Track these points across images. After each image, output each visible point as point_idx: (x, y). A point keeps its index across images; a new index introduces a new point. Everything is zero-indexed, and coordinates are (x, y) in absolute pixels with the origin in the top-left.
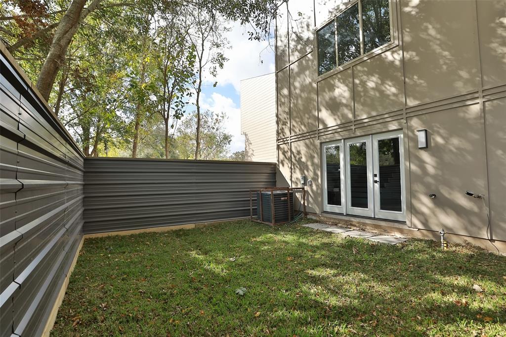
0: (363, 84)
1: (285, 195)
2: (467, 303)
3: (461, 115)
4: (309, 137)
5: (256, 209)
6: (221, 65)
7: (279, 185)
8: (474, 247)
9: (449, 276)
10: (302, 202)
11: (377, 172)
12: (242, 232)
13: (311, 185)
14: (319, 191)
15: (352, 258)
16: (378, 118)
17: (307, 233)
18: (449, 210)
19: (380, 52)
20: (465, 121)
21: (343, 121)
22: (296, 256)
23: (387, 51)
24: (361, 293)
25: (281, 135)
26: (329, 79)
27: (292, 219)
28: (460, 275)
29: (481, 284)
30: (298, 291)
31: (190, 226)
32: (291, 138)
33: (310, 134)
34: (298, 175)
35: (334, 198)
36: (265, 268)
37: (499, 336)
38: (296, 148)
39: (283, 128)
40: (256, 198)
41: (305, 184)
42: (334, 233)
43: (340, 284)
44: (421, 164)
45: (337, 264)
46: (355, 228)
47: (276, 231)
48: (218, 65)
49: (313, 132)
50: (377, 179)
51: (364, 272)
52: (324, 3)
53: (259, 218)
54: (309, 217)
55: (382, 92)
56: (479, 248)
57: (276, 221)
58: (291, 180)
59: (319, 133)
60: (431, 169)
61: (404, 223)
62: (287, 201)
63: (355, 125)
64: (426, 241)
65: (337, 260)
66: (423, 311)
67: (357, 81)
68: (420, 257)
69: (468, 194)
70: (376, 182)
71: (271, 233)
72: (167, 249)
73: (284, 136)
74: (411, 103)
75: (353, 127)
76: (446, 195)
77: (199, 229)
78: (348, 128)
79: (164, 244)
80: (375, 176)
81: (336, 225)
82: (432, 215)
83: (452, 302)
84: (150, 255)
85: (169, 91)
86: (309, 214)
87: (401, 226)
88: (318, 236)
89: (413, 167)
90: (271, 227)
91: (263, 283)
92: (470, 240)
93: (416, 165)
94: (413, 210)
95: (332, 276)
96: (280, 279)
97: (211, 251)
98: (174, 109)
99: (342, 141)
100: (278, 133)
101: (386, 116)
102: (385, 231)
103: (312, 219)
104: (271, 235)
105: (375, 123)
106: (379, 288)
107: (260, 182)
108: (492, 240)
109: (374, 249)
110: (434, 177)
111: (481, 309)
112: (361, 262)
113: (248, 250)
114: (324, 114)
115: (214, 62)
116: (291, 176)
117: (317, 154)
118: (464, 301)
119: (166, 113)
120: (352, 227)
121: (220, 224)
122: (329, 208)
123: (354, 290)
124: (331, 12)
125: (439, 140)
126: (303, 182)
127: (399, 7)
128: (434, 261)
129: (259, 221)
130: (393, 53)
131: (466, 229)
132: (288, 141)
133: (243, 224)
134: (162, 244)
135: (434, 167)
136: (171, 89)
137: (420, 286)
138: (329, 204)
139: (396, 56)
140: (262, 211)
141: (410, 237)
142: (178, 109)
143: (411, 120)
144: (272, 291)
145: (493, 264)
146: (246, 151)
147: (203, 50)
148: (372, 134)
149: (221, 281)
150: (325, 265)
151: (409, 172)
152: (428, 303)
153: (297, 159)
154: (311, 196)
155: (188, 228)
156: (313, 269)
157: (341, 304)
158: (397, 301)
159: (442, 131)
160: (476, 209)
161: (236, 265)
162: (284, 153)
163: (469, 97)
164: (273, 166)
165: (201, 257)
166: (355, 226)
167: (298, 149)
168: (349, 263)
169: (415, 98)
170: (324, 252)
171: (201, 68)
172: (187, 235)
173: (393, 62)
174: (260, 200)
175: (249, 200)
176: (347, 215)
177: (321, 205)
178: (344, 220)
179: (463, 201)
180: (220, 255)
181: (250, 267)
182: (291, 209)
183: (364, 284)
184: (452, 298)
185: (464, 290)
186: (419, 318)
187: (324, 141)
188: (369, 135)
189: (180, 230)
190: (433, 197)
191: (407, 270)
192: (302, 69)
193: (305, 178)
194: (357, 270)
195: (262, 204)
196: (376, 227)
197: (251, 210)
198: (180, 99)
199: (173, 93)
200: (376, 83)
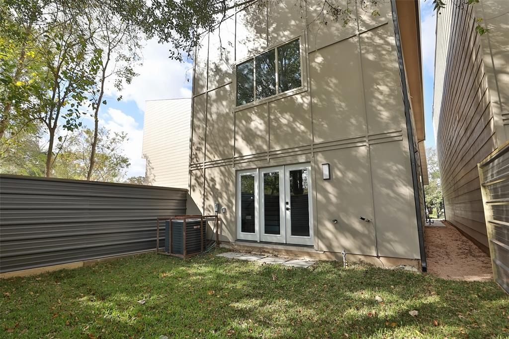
0: (277, 120)
1: (197, 223)
2: (376, 313)
3: (354, 153)
4: (224, 164)
5: (164, 240)
6: (129, 81)
7: (188, 212)
8: (367, 264)
9: (356, 292)
10: (215, 231)
11: (288, 200)
12: (147, 267)
13: (225, 213)
14: (233, 220)
15: (273, 286)
16: (290, 151)
17: (222, 262)
18: (348, 235)
19: (291, 94)
20: (356, 158)
21: (258, 152)
22: (217, 289)
23: (297, 94)
24: (291, 320)
25: (195, 160)
26: (246, 111)
27: (205, 249)
28: (364, 289)
29: (379, 295)
30: (228, 328)
31: (77, 265)
32: (205, 164)
33: (226, 161)
34: (211, 202)
35: (248, 226)
36: (184, 307)
37: (405, 338)
38: (210, 174)
39: (196, 154)
40: (164, 228)
41: (218, 212)
42: (250, 261)
43: (269, 314)
44: (325, 193)
45: (260, 293)
46: (269, 254)
47: (188, 263)
48: (124, 80)
49: (229, 159)
50: (289, 206)
51: (289, 298)
52: (244, 42)
53: (167, 250)
54: (221, 246)
55: (293, 129)
56: (370, 265)
57: (188, 252)
58: (203, 208)
59: (234, 161)
60: (334, 199)
61: (312, 247)
62: (200, 230)
63: (269, 156)
64: (332, 262)
65: (259, 289)
66: (347, 328)
67: (272, 117)
68: (330, 277)
69: (362, 218)
70: (287, 209)
71: (183, 266)
72: (42, 299)
73: (197, 161)
74: (318, 140)
75: (268, 158)
76: (345, 221)
77: (89, 267)
78: (263, 158)
79: (37, 292)
80: (287, 203)
81: (250, 252)
82: (334, 239)
83: (366, 315)
84: (12, 311)
85: (59, 96)
86: (222, 243)
87: (309, 250)
88: (235, 265)
89: (319, 197)
90: (182, 259)
91: (186, 326)
92: (362, 258)
93: (321, 194)
94: (319, 235)
95: (259, 306)
96: (205, 318)
97: (110, 295)
98: (65, 118)
99: (257, 170)
100: (191, 159)
101: (297, 150)
102: (296, 255)
103: (225, 249)
104: (184, 268)
105: (287, 155)
106: (306, 313)
107: (168, 209)
108: (378, 257)
109: (291, 273)
110: (337, 205)
111: (386, 316)
112: (282, 288)
113: (159, 288)
114: (241, 144)
115: (121, 76)
116: (204, 203)
117: (232, 181)
118: (373, 312)
119: (53, 122)
120: (266, 254)
121: (117, 260)
122: (243, 235)
123: (283, 318)
124: (250, 52)
125: (339, 174)
126: (215, 209)
127: (308, 62)
128: (342, 279)
129: (166, 253)
130: (302, 97)
131: (360, 249)
132: (202, 167)
133: (147, 258)
134: (32, 293)
135: (335, 196)
136: (62, 94)
137: (337, 304)
138: (242, 231)
139: (305, 100)
140: (172, 242)
141: (317, 260)
142: (71, 119)
143: (317, 155)
144: (199, 333)
145: (382, 276)
146: (147, 177)
147: (109, 59)
148: (284, 165)
149: (131, 333)
150: (248, 296)
151: (316, 200)
152: (348, 318)
153: (211, 185)
154: (224, 224)
155: (73, 268)
156: (238, 301)
157: (276, 335)
158: (325, 322)
159: (340, 166)
160: (366, 232)
161: (147, 308)
162: (197, 178)
163: (358, 140)
164: (184, 192)
165: (98, 304)
166: (269, 252)
167: (213, 177)
168: (272, 291)
169: (320, 137)
170: (244, 282)
171: (104, 78)
172: (72, 277)
173: (302, 105)
174: (170, 229)
175: (156, 230)
176: (261, 242)
177: (234, 234)
178: (258, 248)
179: (357, 225)
180: (124, 298)
181: (166, 308)
182: (203, 238)
183: (291, 310)
184: (364, 311)
185: (372, 303)
186: (347, 335)
187: (239, 169)
188: (282, 165)
189: (61, 271)
190: (335, 222)
191: (323, 290)
192: (219, 98)
193: (219, 206)
194: (280, 297)
195: (172, 234)
196: (287, 252)
197: (158, 240)
198: (75, 107)
199: (65, 99)
200: (288, 121)
